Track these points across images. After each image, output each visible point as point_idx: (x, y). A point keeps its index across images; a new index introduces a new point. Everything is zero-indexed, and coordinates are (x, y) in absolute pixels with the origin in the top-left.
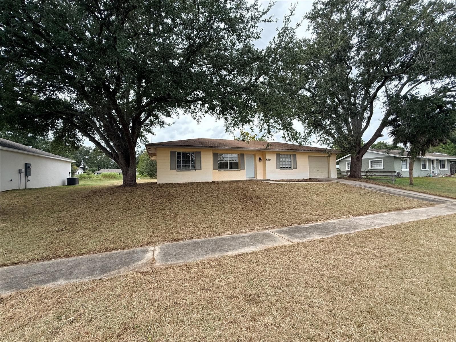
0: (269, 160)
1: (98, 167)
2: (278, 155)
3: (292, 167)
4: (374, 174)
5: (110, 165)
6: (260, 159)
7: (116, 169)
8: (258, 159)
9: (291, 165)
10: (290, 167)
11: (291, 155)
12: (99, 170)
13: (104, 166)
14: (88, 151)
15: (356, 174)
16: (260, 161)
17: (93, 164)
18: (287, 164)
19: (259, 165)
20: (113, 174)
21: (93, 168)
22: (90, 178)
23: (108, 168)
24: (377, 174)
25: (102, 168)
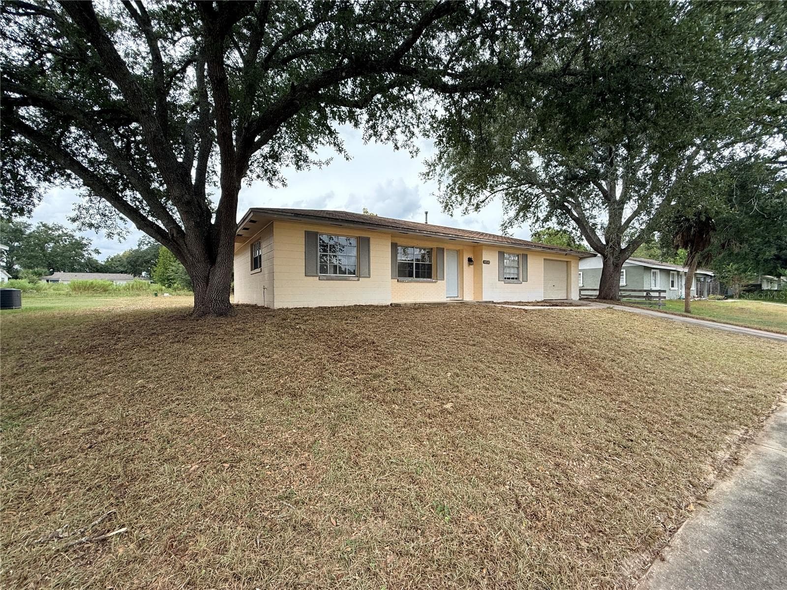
0: (487, 262)
1: (49, 266)
2: (501, 254)
3: (521, 280)
4: (628, 293)
5: (79, 263)
6: (470, 260)
7: (94, 272)
8: (466, 261)
9: (518, 274)
10: (516, 279)
11: (518, 256)
12: (52, 273)
13: (64, 265)
14: (21, 231)
15: (611, 294)
16: (469, 265)
17: (35, 261)
18: (512, 272)
19: (468, 271)
20: (100, 282)
21: (36, 269)
22: (38, 290)
23: (73, 270)
24: (633, 294)
25: (58, 271)
